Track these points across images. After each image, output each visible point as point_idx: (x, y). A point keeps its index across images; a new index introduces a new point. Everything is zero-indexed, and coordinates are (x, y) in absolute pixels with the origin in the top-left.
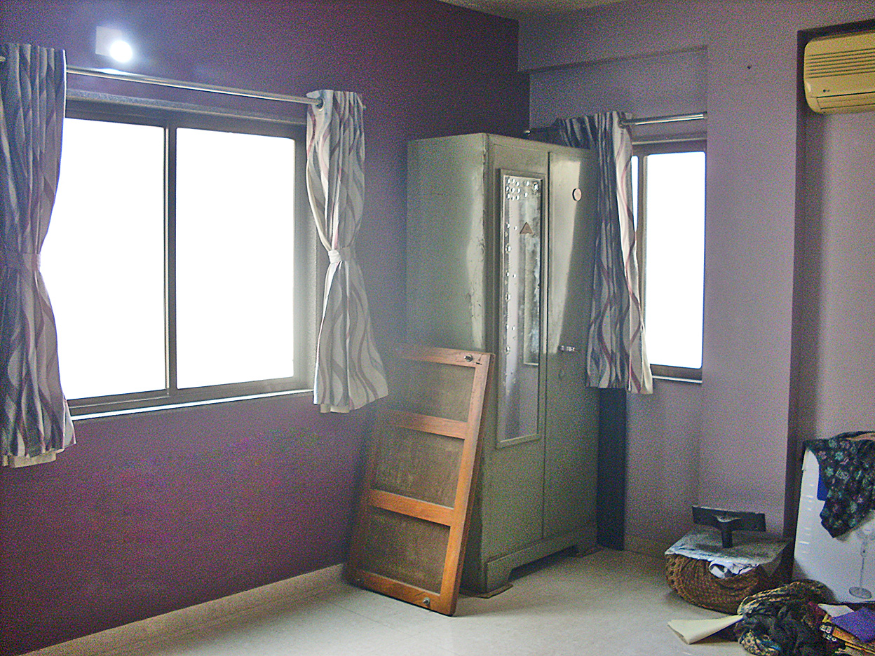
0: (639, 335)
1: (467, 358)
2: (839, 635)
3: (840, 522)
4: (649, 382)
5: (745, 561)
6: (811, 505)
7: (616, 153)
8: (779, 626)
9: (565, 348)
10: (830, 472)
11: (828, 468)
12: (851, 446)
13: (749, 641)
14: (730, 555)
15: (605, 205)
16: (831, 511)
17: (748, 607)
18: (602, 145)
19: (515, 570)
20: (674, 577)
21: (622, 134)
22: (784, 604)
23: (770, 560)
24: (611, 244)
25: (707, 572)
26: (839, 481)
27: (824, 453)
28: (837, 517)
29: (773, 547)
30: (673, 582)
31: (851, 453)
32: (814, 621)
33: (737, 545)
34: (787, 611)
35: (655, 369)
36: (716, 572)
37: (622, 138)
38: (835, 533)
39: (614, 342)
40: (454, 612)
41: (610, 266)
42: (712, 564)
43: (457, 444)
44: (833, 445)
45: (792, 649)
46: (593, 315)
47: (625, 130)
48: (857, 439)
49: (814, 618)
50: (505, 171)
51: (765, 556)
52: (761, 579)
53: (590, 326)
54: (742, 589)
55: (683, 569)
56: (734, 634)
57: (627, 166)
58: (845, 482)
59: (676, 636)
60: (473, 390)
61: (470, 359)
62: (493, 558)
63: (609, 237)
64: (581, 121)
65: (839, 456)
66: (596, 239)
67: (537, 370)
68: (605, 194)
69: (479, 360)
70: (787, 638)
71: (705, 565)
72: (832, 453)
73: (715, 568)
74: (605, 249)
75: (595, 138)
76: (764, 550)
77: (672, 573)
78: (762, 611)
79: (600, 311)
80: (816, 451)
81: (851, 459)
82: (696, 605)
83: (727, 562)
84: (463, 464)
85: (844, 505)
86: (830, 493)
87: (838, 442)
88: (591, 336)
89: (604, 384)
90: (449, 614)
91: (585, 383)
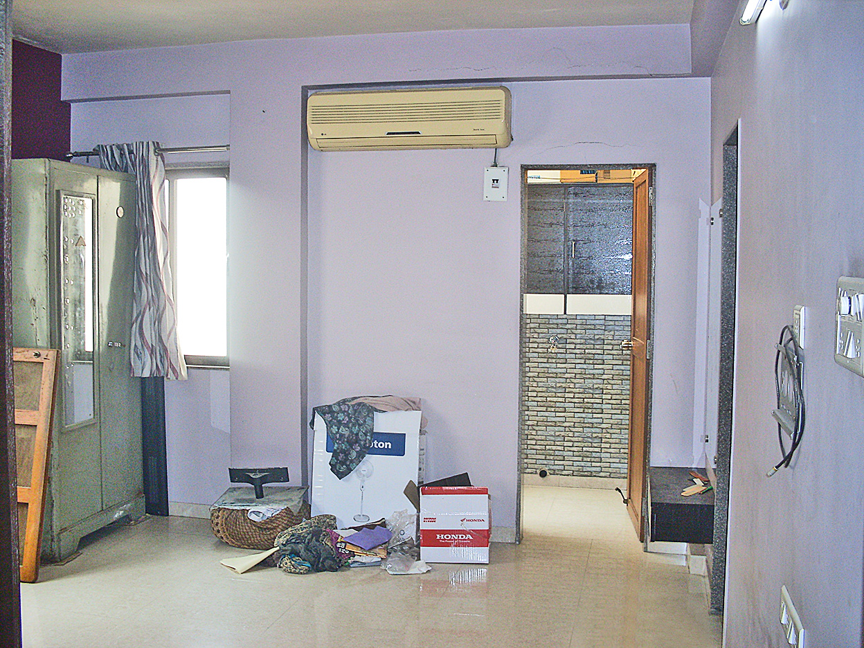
0: (174, 330)
1: (36, 354)
2: (350, 548)
3: (344, 466)
4: (184, 370)
5: (275, 506)
6: (321, 458)
7: (152, 177)
8: (307, 549)
9: (113, 344)
10: (334, 429)
11: (334, 427)
12: (349, 407)
13: (286, 564)
14: (263, 503)
15: (143, 221)
16: (338, 460)
17: (282, 540)
18: (139, 169)
19: (82, 539)
20: (219, 528)
21: (157, 160)
22: (308, 534)
23: (295, 503)
24: (149, 254)
25: (246, 519)
26: (341, 435)
27: (330, 415)
28: (343, 463)
29: (295, 493)
30: (218, 531)
31: (349, 414)
32: (332, 543)
33: (267, 495)
34: (312, 538)
35: (188, 359)
36: (253, 517)
37: (157, 164)
38: (340, 475)
39: (154, 338)
40: (36, 578)
41: (148, 273)
42: (250, 511)
43: (30, 430)
44: (336, 409)
45: (318, 564)
46: (135, 315)
47: (159, 157)
48: (353, 402)
49: (332, 540)
50: (64, 192)
51: (290, 500)
52: (291, 518)
53: (132, 325)
54: (275, 528)
55: (226, 519)
56: (274, 561)
57: (160, 188)
58: (346, 436)
59: (229, 570)
60: (42, 382)
61: (38, 355)
62: (63, 530)
63: (147, 248)
64: (120, 148)
65: (341, 416)
66: (135, 249)
67: (92, 366)
68: (143, 211)
69: (47, 356)
70: (314, 557)
71: (244, 513)
72: (336, 414)
73: (253, 514)
74: (143, 258)
75: (134, 165)
76: (289, 497)
77: (217, 524)
78: (293, 541)
79: (140, 311)
80: (323, 414)
81: (350, 418)
82: (239, 547)
83: (262, 508)
84: (37, 448)
85: (347, 453)
86: (336, 445)
87: (339, 406)
88: (133, 332)
89: (146, 374)
90: (31, 581)
91: (130, 374)
